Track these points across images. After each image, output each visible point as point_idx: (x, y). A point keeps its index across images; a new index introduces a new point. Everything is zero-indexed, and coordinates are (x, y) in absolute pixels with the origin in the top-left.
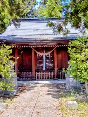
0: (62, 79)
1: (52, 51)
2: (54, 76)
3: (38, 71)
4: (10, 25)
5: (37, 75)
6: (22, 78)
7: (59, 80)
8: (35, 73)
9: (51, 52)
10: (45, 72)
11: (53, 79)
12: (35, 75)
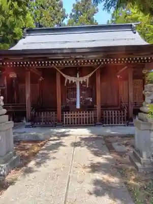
0: (110, 124)
1: (93, 73)
2: (95, 118)
3: (66, 109)
4: (24, 38)
5: (65, 117)
6: (38, 122)
7: (104, 126)
8: (62, 113)
9: (90, 75)
10: (80, 113)
11: (93, 124)
12: (62, 116)
